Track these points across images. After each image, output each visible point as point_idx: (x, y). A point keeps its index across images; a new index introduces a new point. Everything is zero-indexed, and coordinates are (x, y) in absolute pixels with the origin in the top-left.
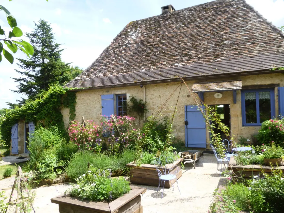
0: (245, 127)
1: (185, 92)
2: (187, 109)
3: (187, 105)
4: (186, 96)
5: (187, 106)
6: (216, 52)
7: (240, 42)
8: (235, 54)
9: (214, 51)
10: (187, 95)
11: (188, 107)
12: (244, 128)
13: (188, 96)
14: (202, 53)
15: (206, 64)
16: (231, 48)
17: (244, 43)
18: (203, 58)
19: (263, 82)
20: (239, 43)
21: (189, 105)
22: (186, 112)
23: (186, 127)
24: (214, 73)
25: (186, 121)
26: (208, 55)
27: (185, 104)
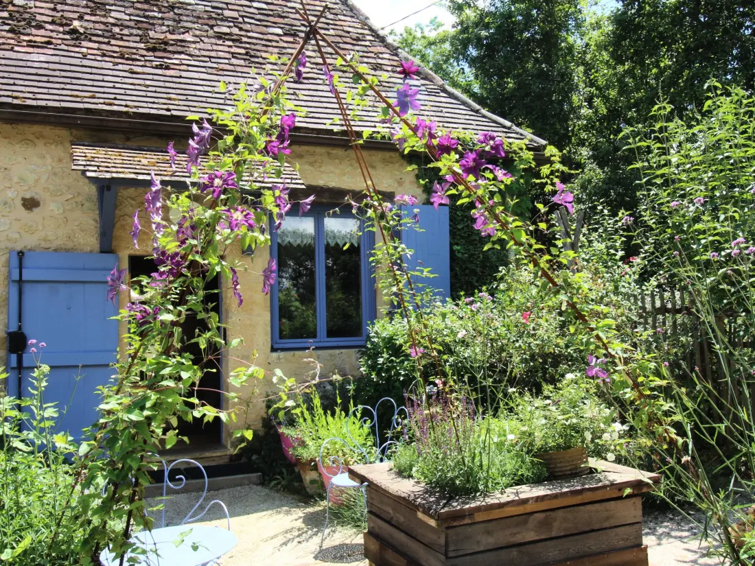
0: (282, 354)
1: (11, 179)
2: (23, 271)
3: (19, 249)
4: (19, 202)
5: (21, 254)
6: (150, 27)
7: (243, 17)
8: (234, 55)
9: (142, 22)
10: (24, 200)
11: (26, 262)
12: (279, 358)
13: (30, 204)
14: (87, 17)
15: (116, 67)
16: (212, 27)
17: (259, 23)
18: (94, 38)
19: (345, 178)
20: (241, 20)
21: (30, 250)
22: (20, 282)
23: (14, 363)
24: (168, 110)
25: (14, 328)
26: (116, 30)
27: (10, 245)
